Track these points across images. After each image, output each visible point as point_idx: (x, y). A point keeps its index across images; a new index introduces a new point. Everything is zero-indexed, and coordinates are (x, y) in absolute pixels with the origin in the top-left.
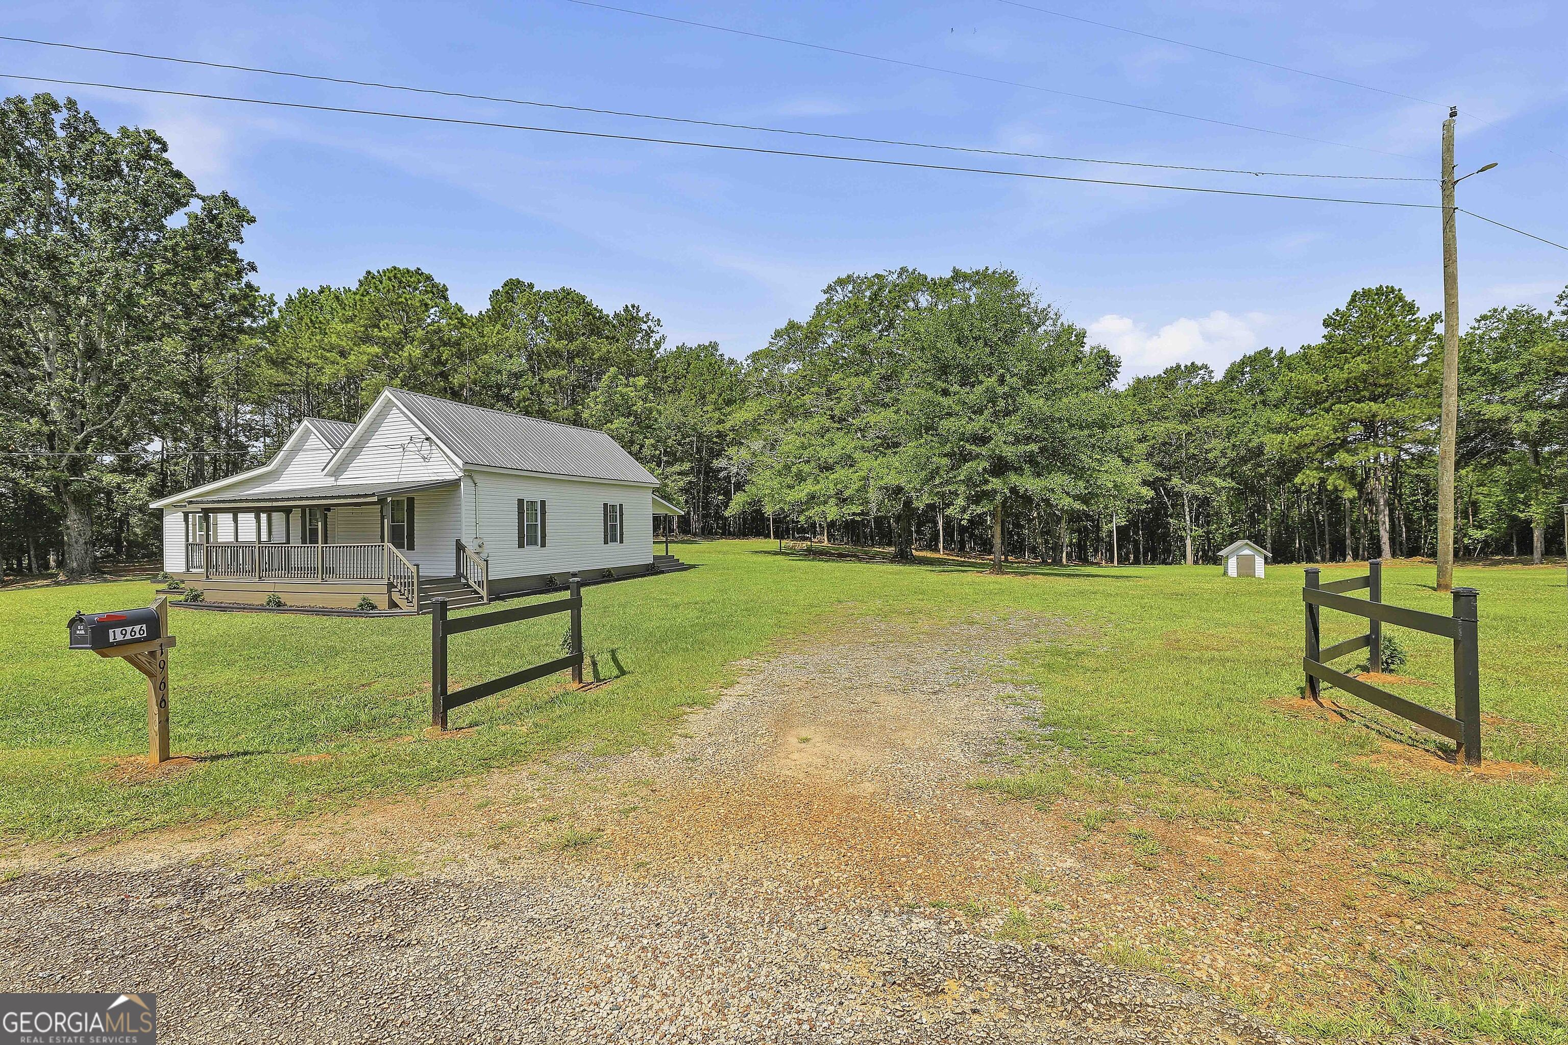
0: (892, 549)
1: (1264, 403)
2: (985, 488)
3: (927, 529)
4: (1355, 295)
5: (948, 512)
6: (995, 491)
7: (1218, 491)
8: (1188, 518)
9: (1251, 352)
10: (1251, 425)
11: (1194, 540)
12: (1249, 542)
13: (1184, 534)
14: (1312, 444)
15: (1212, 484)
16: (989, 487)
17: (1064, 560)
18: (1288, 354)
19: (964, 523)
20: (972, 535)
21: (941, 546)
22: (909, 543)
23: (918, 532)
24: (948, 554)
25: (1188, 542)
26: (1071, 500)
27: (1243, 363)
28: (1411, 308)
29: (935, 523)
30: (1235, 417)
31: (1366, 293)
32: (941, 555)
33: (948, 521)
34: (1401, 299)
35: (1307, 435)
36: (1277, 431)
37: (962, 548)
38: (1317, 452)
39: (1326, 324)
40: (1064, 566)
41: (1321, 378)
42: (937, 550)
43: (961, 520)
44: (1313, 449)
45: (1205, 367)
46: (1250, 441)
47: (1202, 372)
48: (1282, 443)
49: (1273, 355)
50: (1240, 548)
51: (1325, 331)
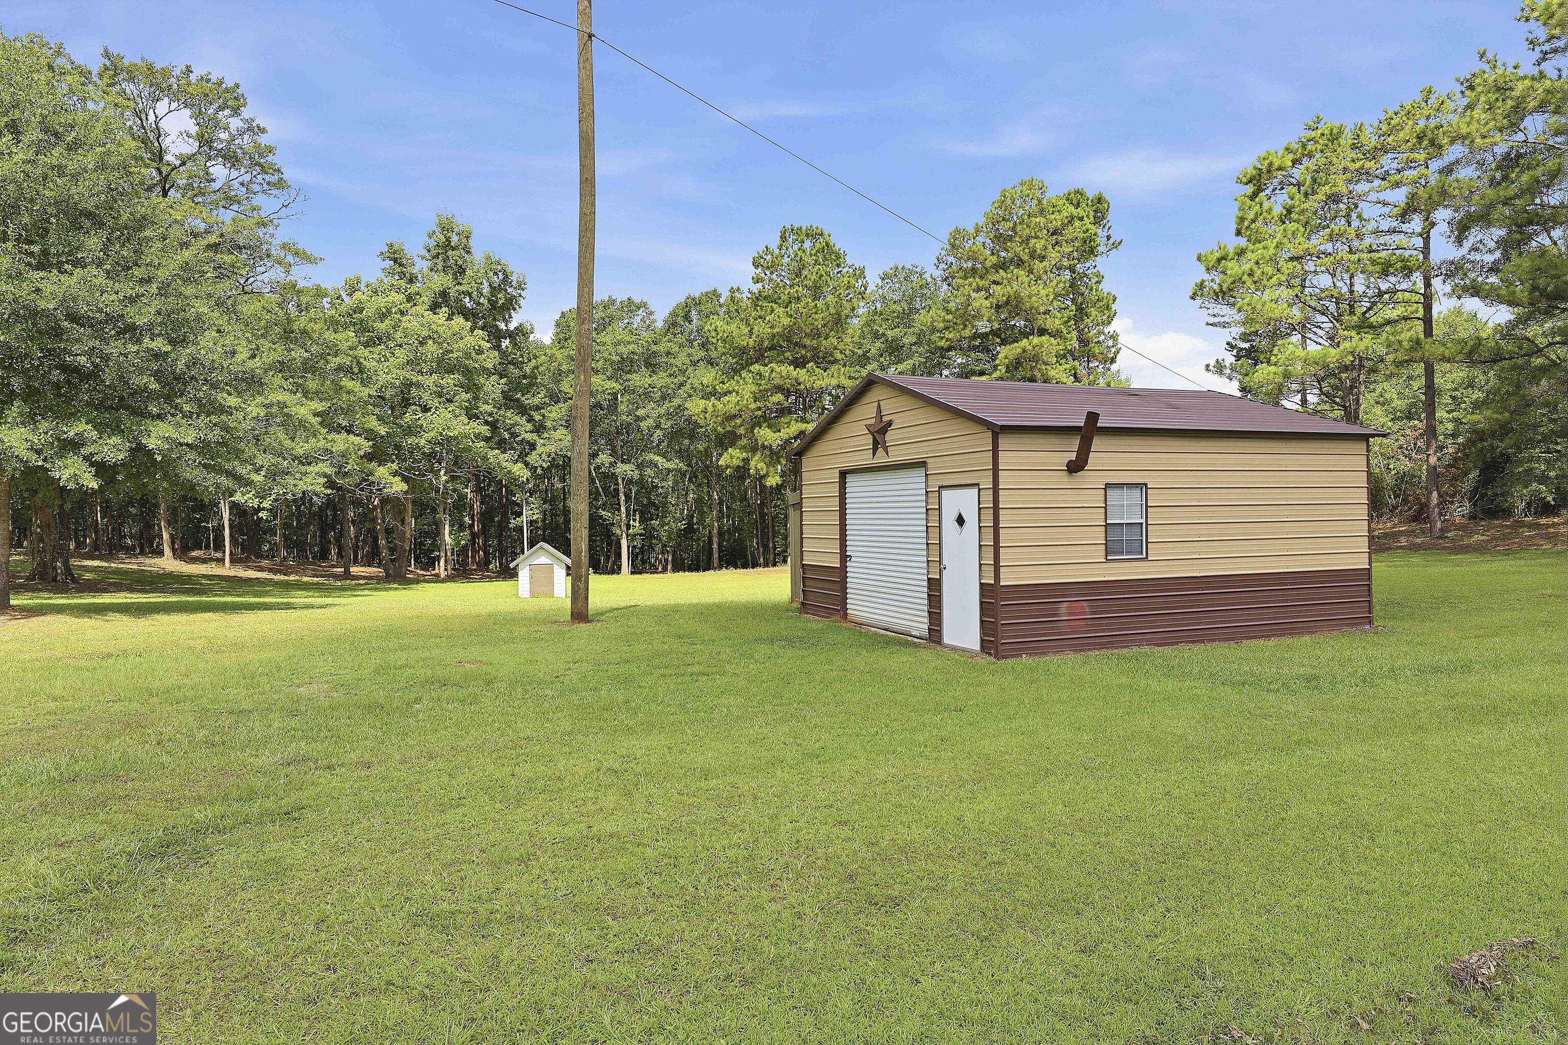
8: (623, 509)
9: (695, 292)
13: (619, 532)
14: (739, 415)
25: (624, 543)
44: (739, 421)
48: (705, 411)
50: (532, 555)
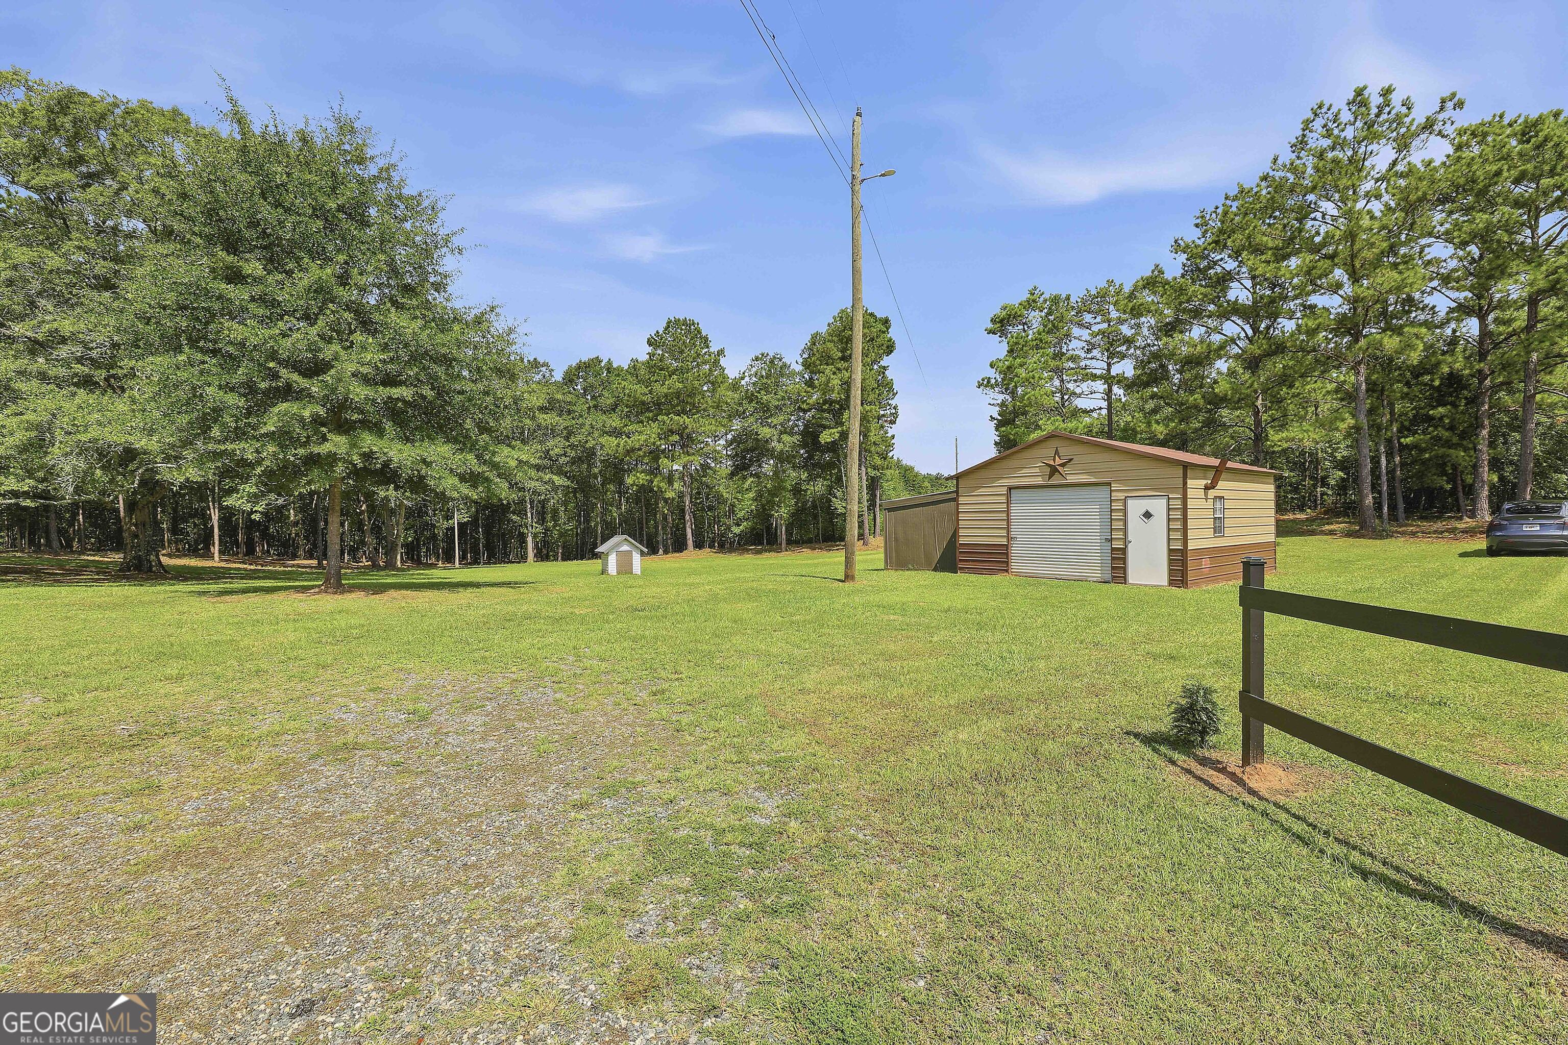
0: (118, 557)
1: (595, 407)
2: (316, 450)
3: (190, 528)
4: (669, 322)
5: (229, 502)
6: (332, 458)
7: (555, 488)
8: (529, 515)
9: (585, 359)
10: (587, 427)
11: (535, 536)
12: (629, 539)
13: (526, 531)
14: (640, 449)
15: (551, 481)
16: (324, 449)
17: (399, 563)
18: (615, 366)
19: (256, 517)
20: (265, 535)
21: (216, 549)
22: (156, 545)
23: (174, 530)
24: (226, 561)
25: (530, 539)
26: (455, 481)
27: (579, 367)
28: (706, 341)
29: (207, 519)
30: (573, 419)
31: (677, 321)
32: (216, 561)
33: (228, 516)
34: (699, 332)
35: (637, 440)
36: (610, 434)
37: (250, 551)
38: (644, 456)
39: (650, 343)
40: (398, 570)
41: (646, 391)
42: (208, 555)
43: (252, 512)
44: (641, 453)
45: (546, 365)
46: (587, 442)
47: (544, 369)
48: (618, 445)
49: (603, 364)
50: (618, 544)
51: (650, 349)
